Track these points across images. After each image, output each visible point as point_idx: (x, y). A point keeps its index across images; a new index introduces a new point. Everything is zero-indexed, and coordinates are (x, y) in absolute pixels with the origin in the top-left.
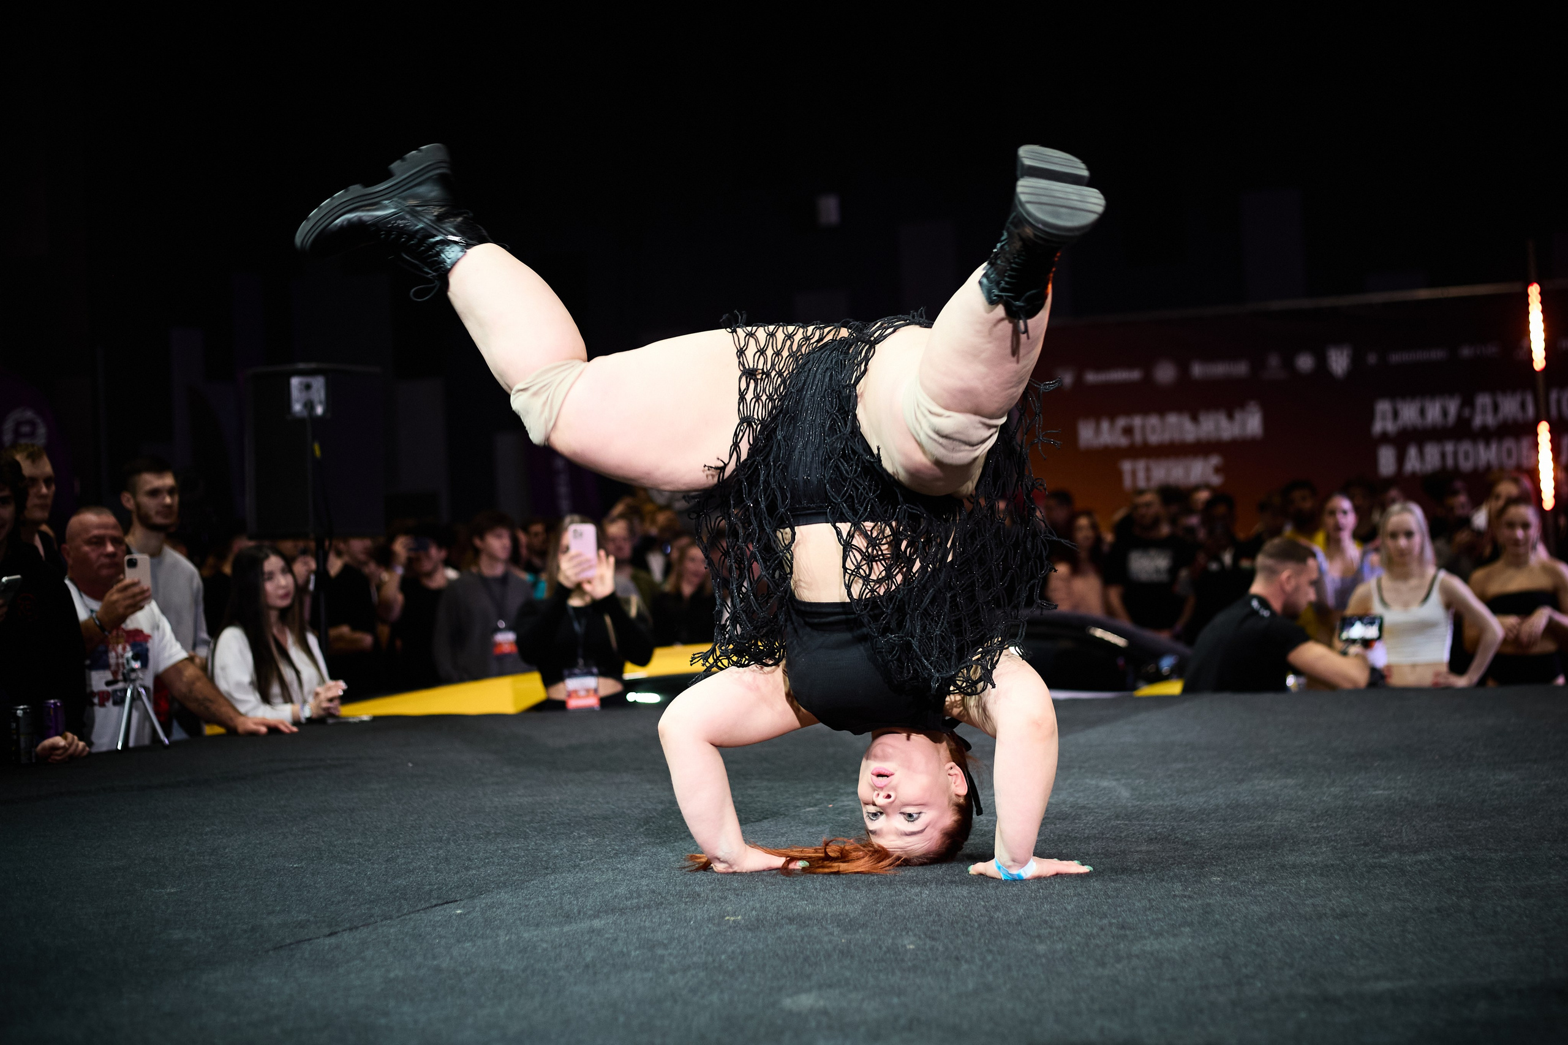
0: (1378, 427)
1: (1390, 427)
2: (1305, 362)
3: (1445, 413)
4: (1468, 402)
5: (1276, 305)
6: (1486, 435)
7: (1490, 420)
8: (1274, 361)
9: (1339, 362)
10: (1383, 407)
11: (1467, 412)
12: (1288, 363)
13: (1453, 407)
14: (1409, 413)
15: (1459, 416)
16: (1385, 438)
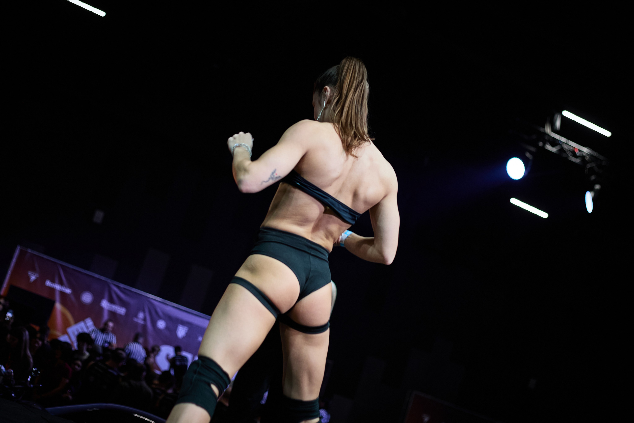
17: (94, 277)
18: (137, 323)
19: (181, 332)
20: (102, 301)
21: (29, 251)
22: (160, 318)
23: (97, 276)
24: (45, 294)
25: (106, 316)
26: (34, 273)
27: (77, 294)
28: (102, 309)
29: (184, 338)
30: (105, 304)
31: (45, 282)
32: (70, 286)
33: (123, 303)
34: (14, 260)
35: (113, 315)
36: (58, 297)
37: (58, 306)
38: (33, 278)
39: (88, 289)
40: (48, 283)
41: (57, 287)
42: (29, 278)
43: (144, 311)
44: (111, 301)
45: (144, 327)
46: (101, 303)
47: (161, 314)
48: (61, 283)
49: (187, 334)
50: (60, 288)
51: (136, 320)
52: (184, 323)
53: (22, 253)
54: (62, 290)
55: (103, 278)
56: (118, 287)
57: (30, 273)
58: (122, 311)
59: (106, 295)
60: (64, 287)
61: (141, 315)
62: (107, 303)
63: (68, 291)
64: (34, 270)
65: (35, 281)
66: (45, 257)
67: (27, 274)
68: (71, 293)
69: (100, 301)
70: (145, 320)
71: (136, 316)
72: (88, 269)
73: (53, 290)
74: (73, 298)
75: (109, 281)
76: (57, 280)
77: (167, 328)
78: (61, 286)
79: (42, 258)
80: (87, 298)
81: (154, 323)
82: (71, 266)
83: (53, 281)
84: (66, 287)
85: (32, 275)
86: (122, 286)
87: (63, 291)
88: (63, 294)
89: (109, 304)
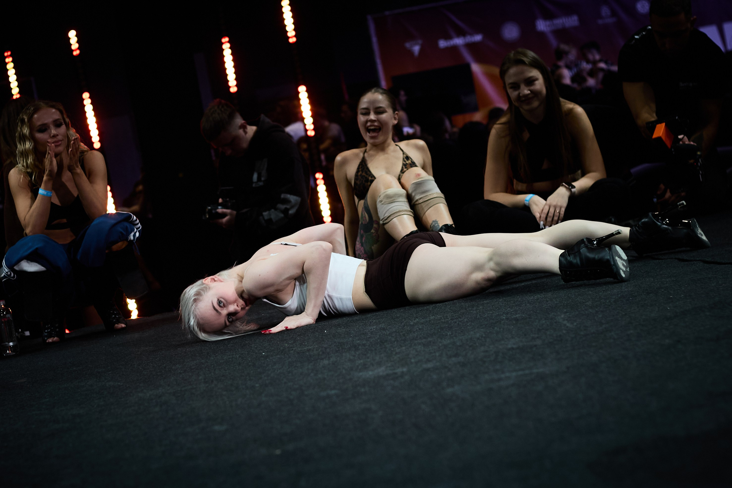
18: (605, 26)
20: (536, 24)
21: (387, 13)
24: (446, 63)
25: (553, 42)
26: (413, 42)
27: (493, 34)
28: (542, 34)
30: (542, 25)
32: (476, 28)
33: (568, 9)
34: (374, 40)
35: (562, 33)
36: (468, 57)
37: (476, 68)
38: (416, 49)
39: (504, 18)
40: (442, 44)
41: (458, 41)
42: (411, 53)
44: (549, 16)
45: (619, 24)
46: (537, 28)
48: (461, 33)
50: (464, 40)
51: (600, 22)
53: (380, 23)
54: (466, 42)
57: (408, 45)
58: (572, 21)
59: (537, 12)
60: (469, 36)
61: (605, 11)
62: (544, 22)
63: (478, 38)
64: (409, 37)
65: (421, 51)
67: (405, 48)
68: (484, 38)
69: (534, 26)
70: (614, 14)
71: (598, 16)
73: (454, 49)
74: (490, 43)
76: (451, 31)
78: (463, 37)
79: (411, 12)
80: (511, 32)
81: (631, 11)
83: (448, 37)
84: (471, 34)
85: (412, 46)
87: (470, 42)
88: (471, 47)
89: (548, 23)
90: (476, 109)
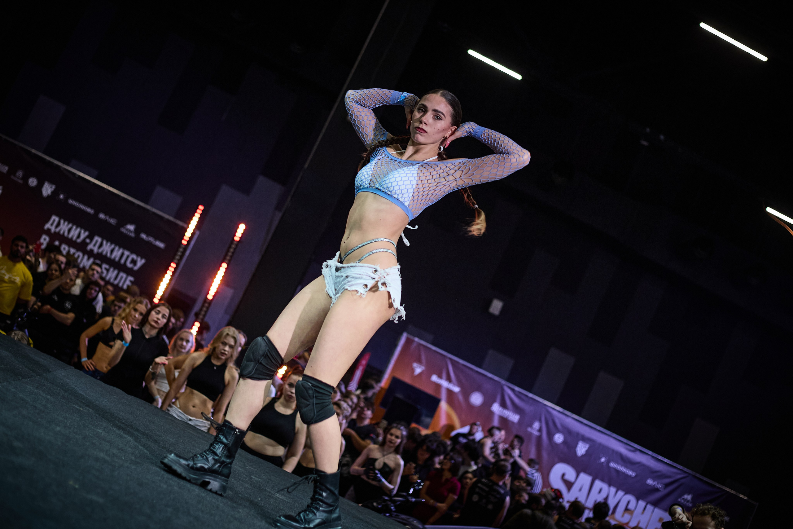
0: (47, 226)
1: (53, 229)
2: (33, 182)
3: (79, 236)
4: (91, 237)
5: (34, 151)
6: (90, 254)
7: (96, 250)
8: (20, 174)
9: (47, 190)
10: (55, 218)
11: (88, 241)
12: (25, 178)
13: (84, 235)
14: (64, 227)
15: (84, 240)
16: (48, 232)
17: (485, 376)
18: (531, 434)
19: (581, 449)
20: (493, 405)
21: (416, 339)
22: (558, 431)
23: (490, 375)
24: (429, 390)
25: (496, 423)
26: (419, 366)
27: (466, 394)
28: (492, 413)
29: (583, 456)
30: (496, 408)
31: (430, 376)
32: (460, 384)
33: (517, 409)
34: (399, 349)
35: (504, 421)
36: (443, 396)
37: (444, 405)
38: (418, 370)
39: (478, 389)
40: (434, 378)
41: (444, 383)
42: (413, 370)
43: (540, 421)
44: (503, 405)
45: (539, 438)
46: (492, 407)
47: (559, 425)
48: (449, 379)
49: (587, 451)
50: (447, 385)
51: (529, 429)
52: (585, 439)
53: (408, 342)
54: (448, 387)
55: (496, 378)
56: (513, 390)
57: (415, 365)
58: (515, 418)
59: (499, 398)
60: (452, 385)
61: (536, 425)
62: (499, 407)
63: (456, 389)
64: (419, 361)
65: (420, 374)
66: (434, 348)
67: (412, 366)
68: (460, 392)
69: (491, 405)
70: (540, 430)
71: (531, 425)
72: (479, 366)
73: (438, 387)
74: (461, 397)
75: (503, 382)
76: (444, 375)
77: (565, 442)
78: (448, 383)
79: (430, 349)
80: (477, 399)
81: (550, 436)
82: (462, 362)
83: (440, 377)
84: (454, 384)
85: (416, 367)
86: (517, 389)
87: (450, 389)
88: (450, 392)
89: (501, 409)
90: (427, 427)
